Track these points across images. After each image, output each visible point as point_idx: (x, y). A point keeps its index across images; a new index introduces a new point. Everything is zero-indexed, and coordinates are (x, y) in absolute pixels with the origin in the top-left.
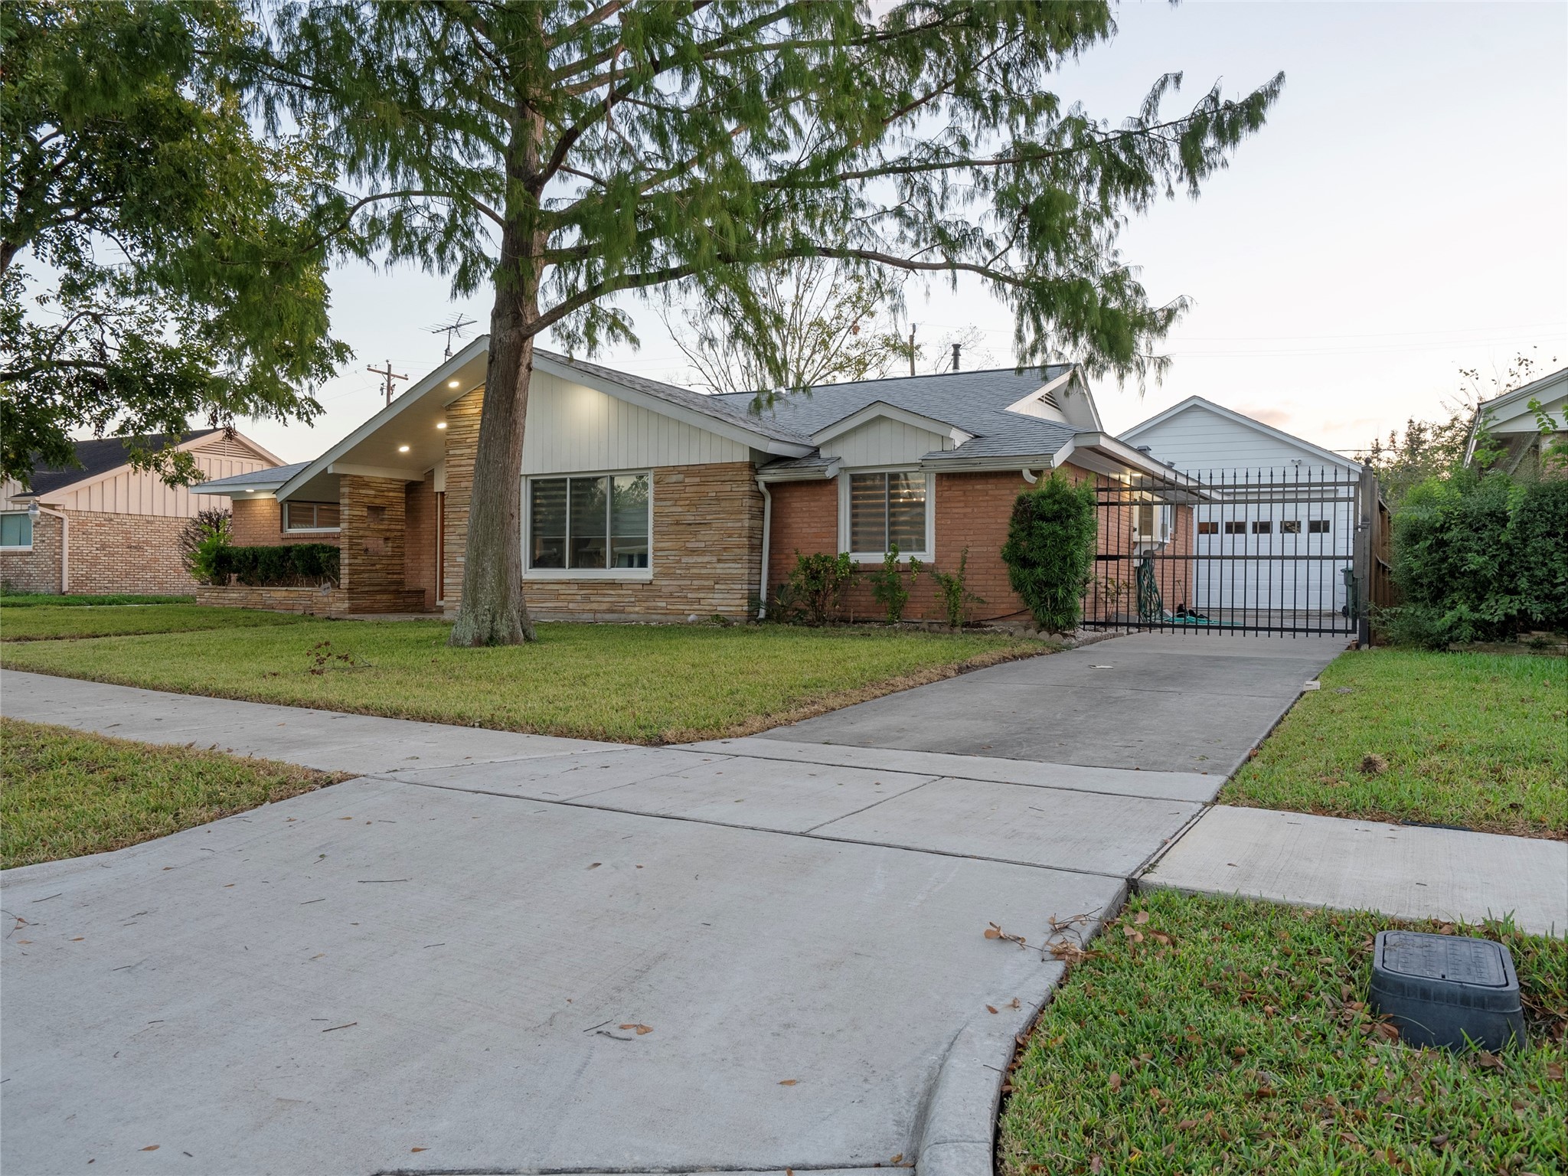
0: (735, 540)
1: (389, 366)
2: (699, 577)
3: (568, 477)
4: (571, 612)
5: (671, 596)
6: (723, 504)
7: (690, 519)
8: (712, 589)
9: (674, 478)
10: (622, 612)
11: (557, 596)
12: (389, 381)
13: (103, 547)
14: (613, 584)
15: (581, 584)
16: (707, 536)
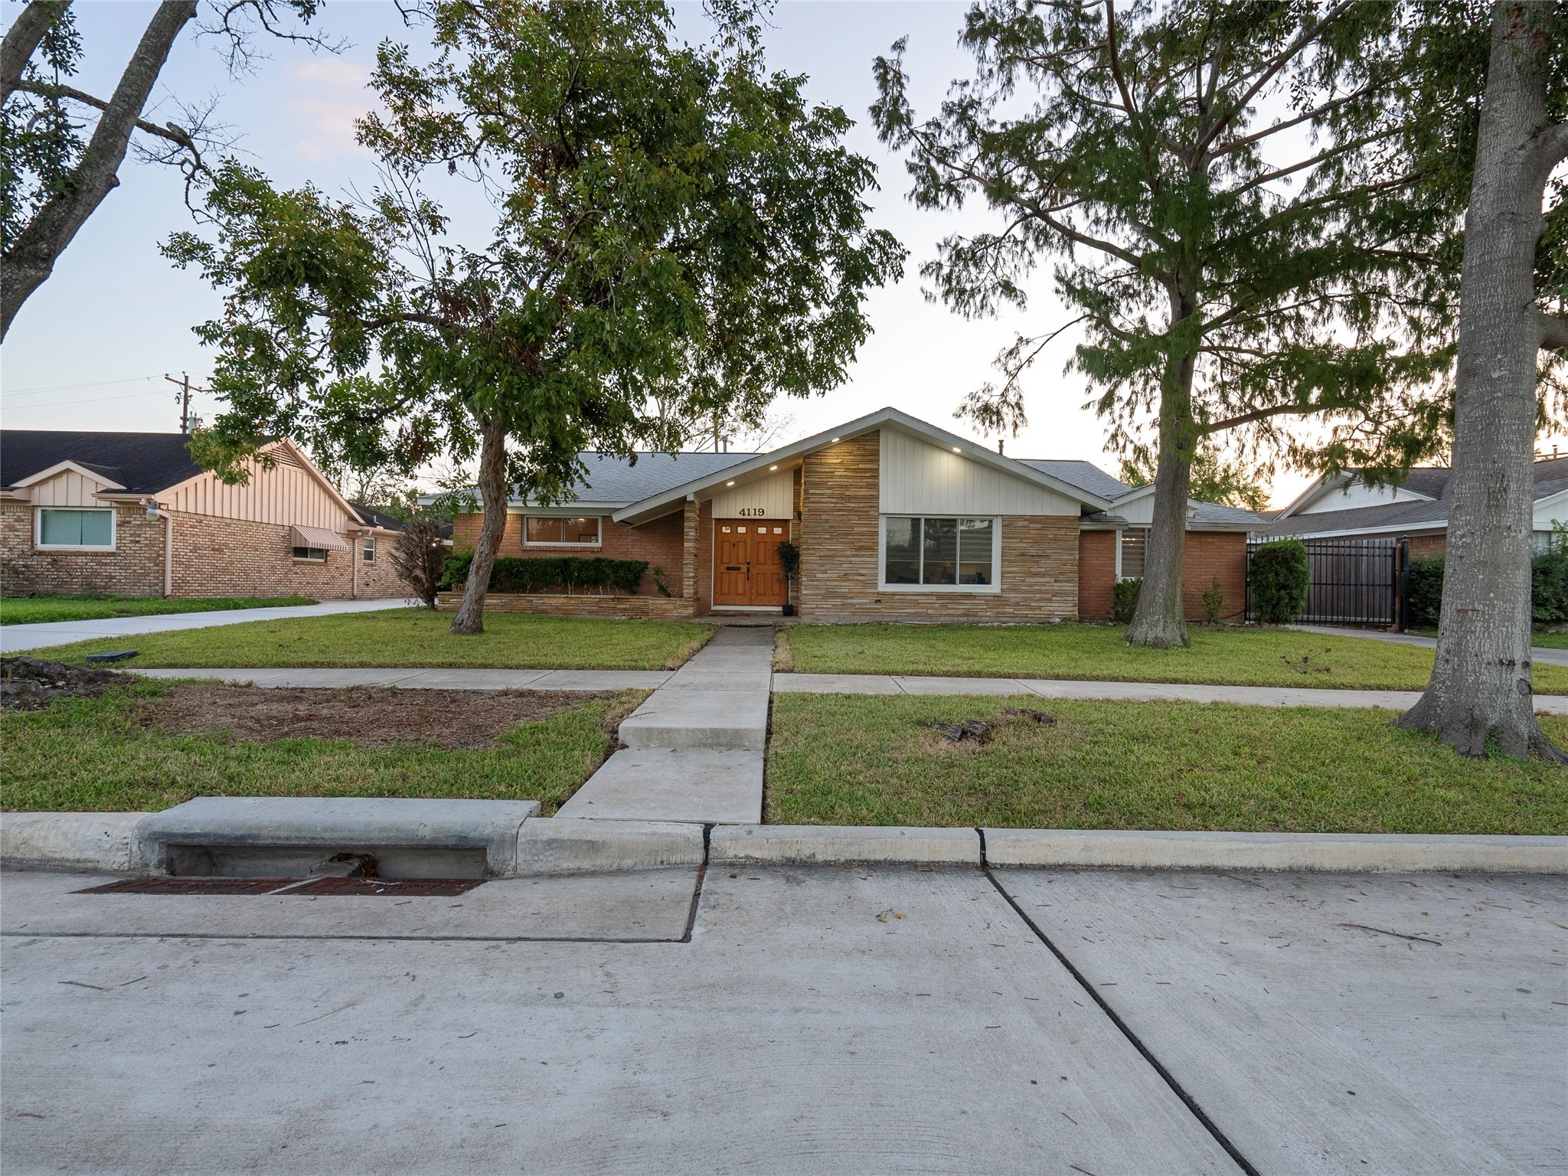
0: (1069, 567)
1: (186, 378)
2: (1040, 592)
3: (923, 518)
4: (930, 616)
5: (1018, 604)
6: (1060, 543)
7: (1033, 552)
8: (1049, 600)
9: (1021, 524)
10: (975, 616)
11: (917, 604)
12: (186, 392)
13: (195, 549)
14: (969, 596)
15: (940, 596)
16: (1045, 565)
